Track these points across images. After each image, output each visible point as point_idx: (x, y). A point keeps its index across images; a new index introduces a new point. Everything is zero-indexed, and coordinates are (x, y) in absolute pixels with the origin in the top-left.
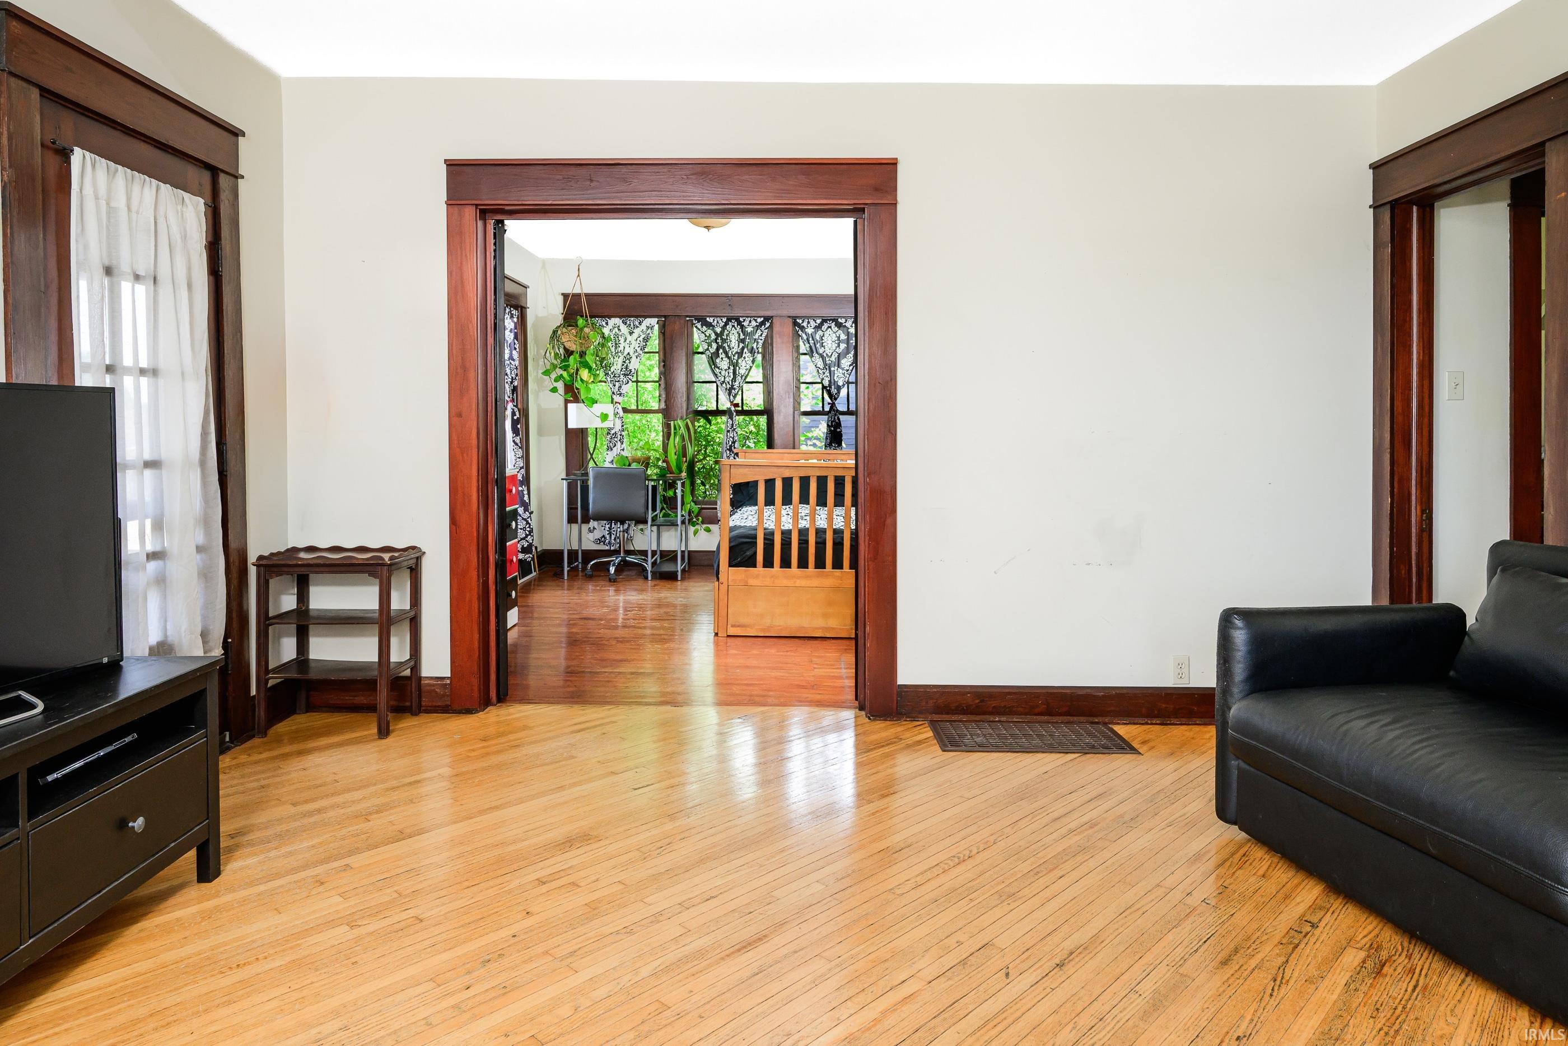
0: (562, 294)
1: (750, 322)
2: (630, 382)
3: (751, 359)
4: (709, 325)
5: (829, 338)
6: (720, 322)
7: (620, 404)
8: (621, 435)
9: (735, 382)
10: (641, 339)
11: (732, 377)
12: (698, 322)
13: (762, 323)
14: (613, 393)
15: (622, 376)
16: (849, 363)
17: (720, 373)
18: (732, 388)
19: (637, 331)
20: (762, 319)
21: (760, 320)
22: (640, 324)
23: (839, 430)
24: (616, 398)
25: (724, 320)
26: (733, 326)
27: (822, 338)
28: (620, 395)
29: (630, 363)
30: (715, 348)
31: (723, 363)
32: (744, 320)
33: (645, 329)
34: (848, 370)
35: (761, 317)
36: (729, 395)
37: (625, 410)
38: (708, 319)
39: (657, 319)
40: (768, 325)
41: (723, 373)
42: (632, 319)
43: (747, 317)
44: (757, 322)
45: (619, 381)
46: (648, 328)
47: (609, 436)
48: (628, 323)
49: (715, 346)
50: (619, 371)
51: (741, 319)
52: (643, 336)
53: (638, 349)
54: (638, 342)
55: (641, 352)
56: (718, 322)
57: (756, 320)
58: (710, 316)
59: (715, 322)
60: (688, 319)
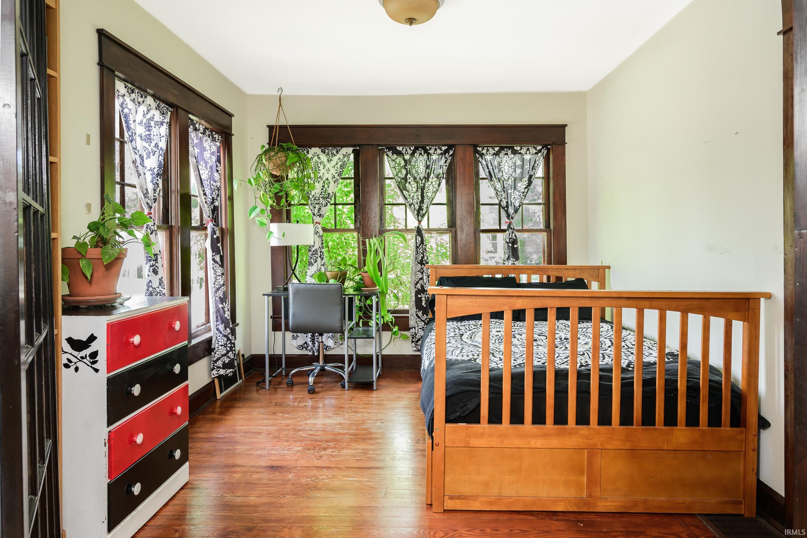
0: (268, 126)
1: (436, 150)
2: (329, 204)
3: (438, 182)
4: (399, 153)
5: (506, 164)
6: (408, 150)
7: (319, 224)
8: (321, 252)
9: (423, 203)
10: (338, 166)
11: (420, 199)
12: (389, 151)
13: (446, 151)
14: (314, 214)
15: (321, 199)
16: (524, 186)
17: (409, 195)
18: (420, 208)
19: (335, 159)
20: (446, 147)
21: (444, 148)
22: (337, 152)
23: (515, 246)
24: (317, 219)
25: (412, 148)
26: (421, 154)
27: (499, 164)
28: (320, 216)
29: (328, 187)
30: (405, 173)
31: (412, 187)
32: (430, 149)
33: (342, 157)
34: (524, 192)
35: (445, 146)
36: (418, 215)
37: (325, 230)
38: (398, 148)
39: (352, 149)
40: (451, 152)
41: (412, 194)
42: (330, 148)
43: (433, 145)
44: (441, 150)
45: (318, 204)
46: (344, 156)
47: (311, 253)
48: (327, 151)
50: (319, 195)
51: (428, 148)
52: (340, 163)
53: (336, 175)
54: (336, 168)
55: (338, 178)
56: (406, 150)
57: (441, 149)
58: (399, 146)
59: (404, 150)
60: (380, 148)
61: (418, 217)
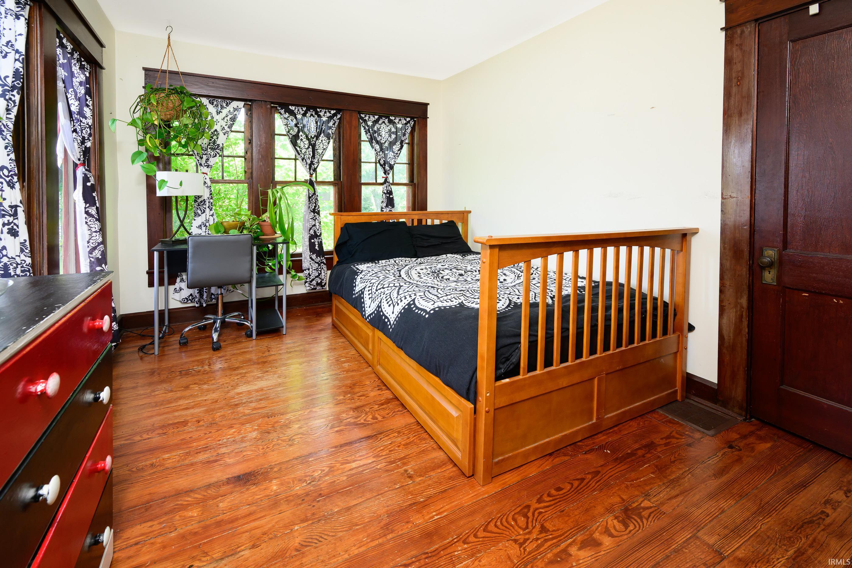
0: (145, 69)
1: (325, 112)
2: (218, 155)
3: (328, 141)
4: (292, 113)
5: (383, 130)
6: (301, 110)
7: (207, 174)
8: (209, 202)
9: (314, 159)
10: (228, 118)
11: (311, 154)
12: (282, 109)
13: (335, 115)
14: (201, 165)
15: (209, 150)
16: (398, 149)
17: (301, 151)
18: (312, 163)
19: (225, 112)
20: (335, 111)
21: (333, 112)
22: (227, 105)
23: (391, 196)
24: (205, 170)
25: (304, 109)
26: (312, 115)
27: (379, 129)
28: (208, 166)
29: (217, 138)
30: (296, 131)
31: (303, 143)
32: (321, 111)
33: (232, 110)
34: (397, 154)
35: (333, 109)
36: (310, 169)
37: (213, 181)
38: (290, 107)
39: (243, 103)
40: (339, 116)
41: (303, 151)
42: (220, 100)
43: (323, 108)
44: (330, 113)
45: (206, 154)
46: (235, 110)
47: (197, 203)
48: (215, 103)
49: (296, 130)
50: (206, 145)
51: (318, 110)
52: (230, 116)
53: (226, 128)
54: (225, 120)
55: (229, 130)
56: (298, 110)
57: (330, 112)
58: (292, 105)
59: (297, 110)
60: (272, 105)
61: (310, 170)
